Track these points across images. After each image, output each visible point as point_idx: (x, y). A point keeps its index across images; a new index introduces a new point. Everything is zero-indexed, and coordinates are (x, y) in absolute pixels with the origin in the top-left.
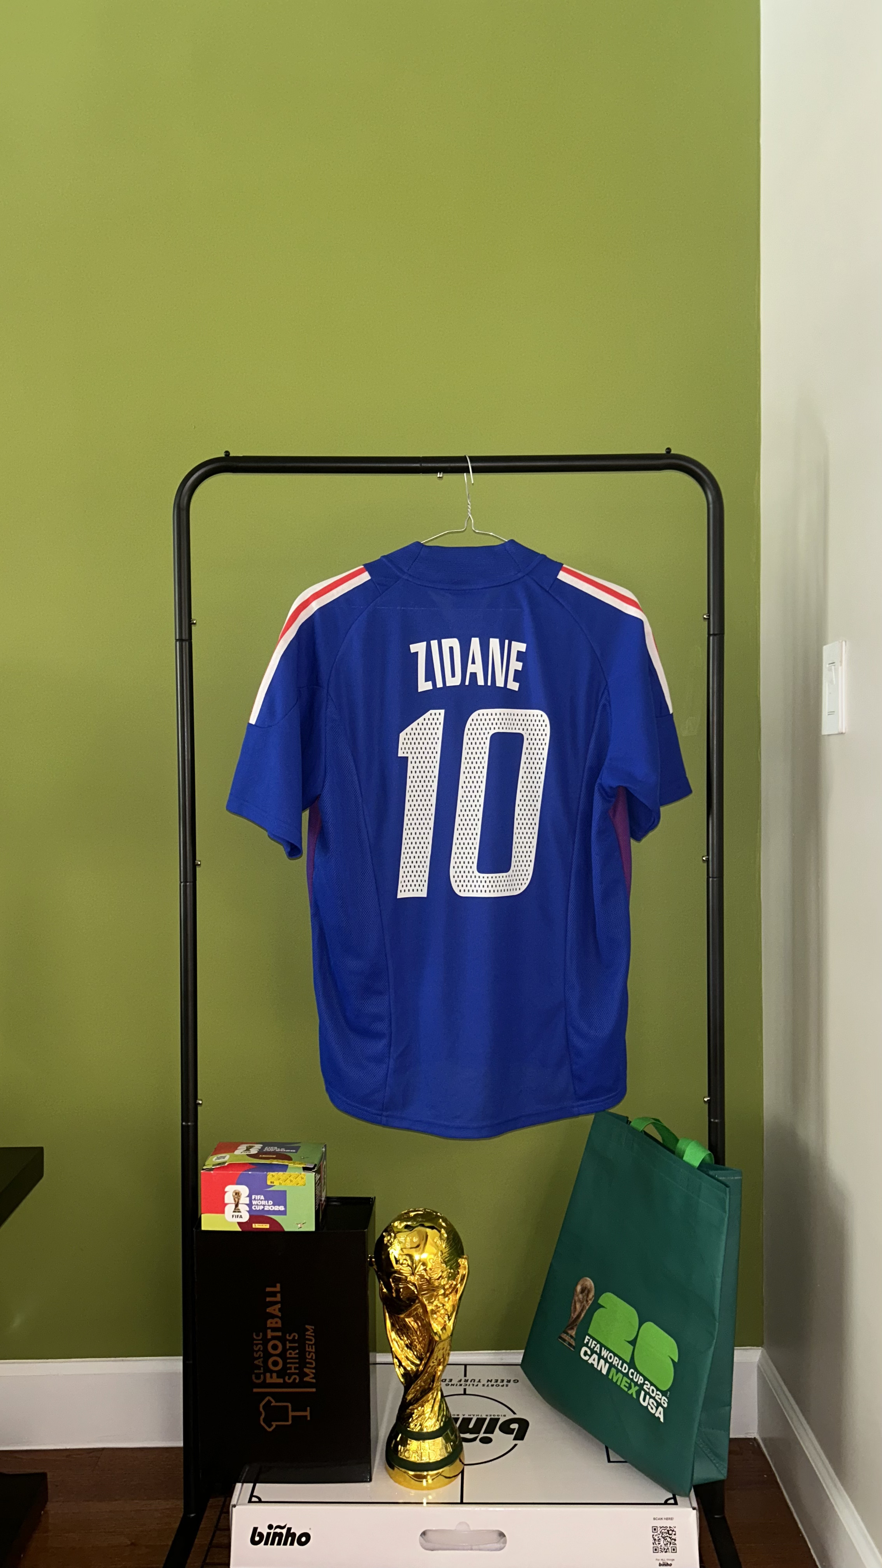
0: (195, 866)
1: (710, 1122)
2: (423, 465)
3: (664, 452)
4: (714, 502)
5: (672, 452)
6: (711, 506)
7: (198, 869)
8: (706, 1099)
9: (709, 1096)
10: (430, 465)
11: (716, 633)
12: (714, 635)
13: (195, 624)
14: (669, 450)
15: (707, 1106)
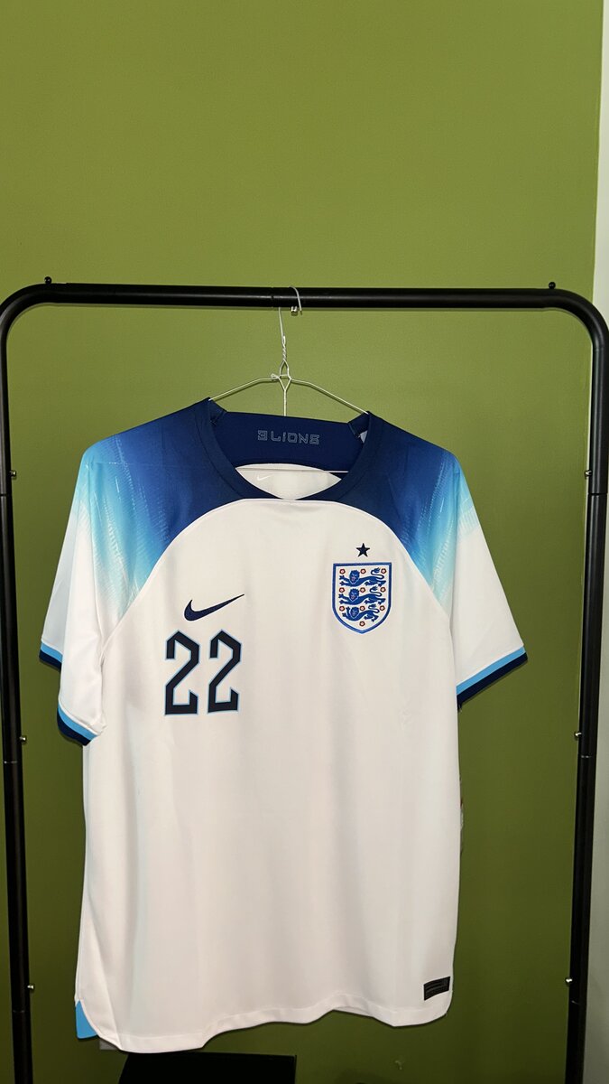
0: (20, 743)
1: (570, 1003)
2: (275, 297)
3: (548, 287)
4: (600, 347)
5: (557, 287)
6: (598, 350)
7: (23, 747)
8: (568, 981)
9: (571, 977)
10: (282, 297)
11: (598, 492)
12: (595, 494)
13: (15, 475)
14: (552, 285)
15: (568, 988)
